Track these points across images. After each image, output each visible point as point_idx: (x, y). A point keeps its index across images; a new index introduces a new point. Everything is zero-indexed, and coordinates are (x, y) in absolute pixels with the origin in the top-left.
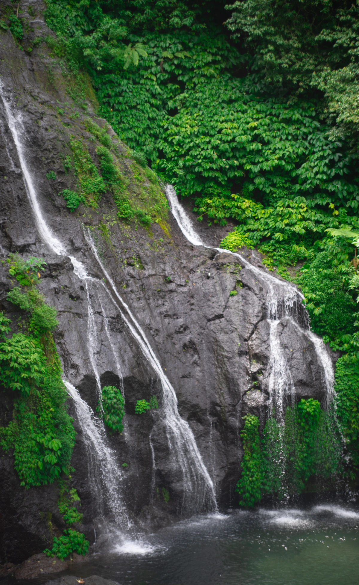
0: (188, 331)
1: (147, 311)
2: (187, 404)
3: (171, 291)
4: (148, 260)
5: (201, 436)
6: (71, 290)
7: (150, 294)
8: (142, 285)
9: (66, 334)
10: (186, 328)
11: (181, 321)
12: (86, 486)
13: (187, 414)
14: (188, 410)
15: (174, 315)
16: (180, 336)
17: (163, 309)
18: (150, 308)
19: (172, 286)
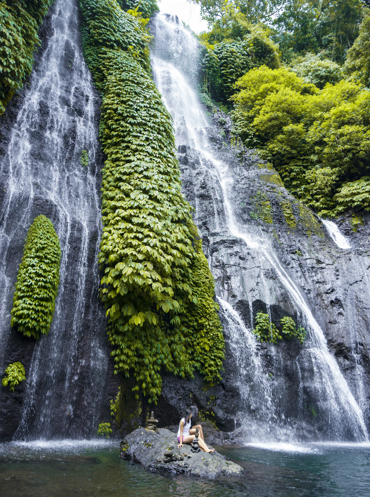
0: (335, 292)
1: (303, 279)
2: (334, 342)
3: (322, 268)
4: (305, 250)
5: (347, 369)
6: (241, 254)
7: (305, 269)
8: (300, 264)
9: (232, 278)
10: (333, 291)
11: (328, 286)
12: (231, 381)
13: (334, 351)
14: (335, 348)
15: (324, 282)
16: (328, 295)
17: (315, 278)
18: (305, 278)
19: (323, 265)
